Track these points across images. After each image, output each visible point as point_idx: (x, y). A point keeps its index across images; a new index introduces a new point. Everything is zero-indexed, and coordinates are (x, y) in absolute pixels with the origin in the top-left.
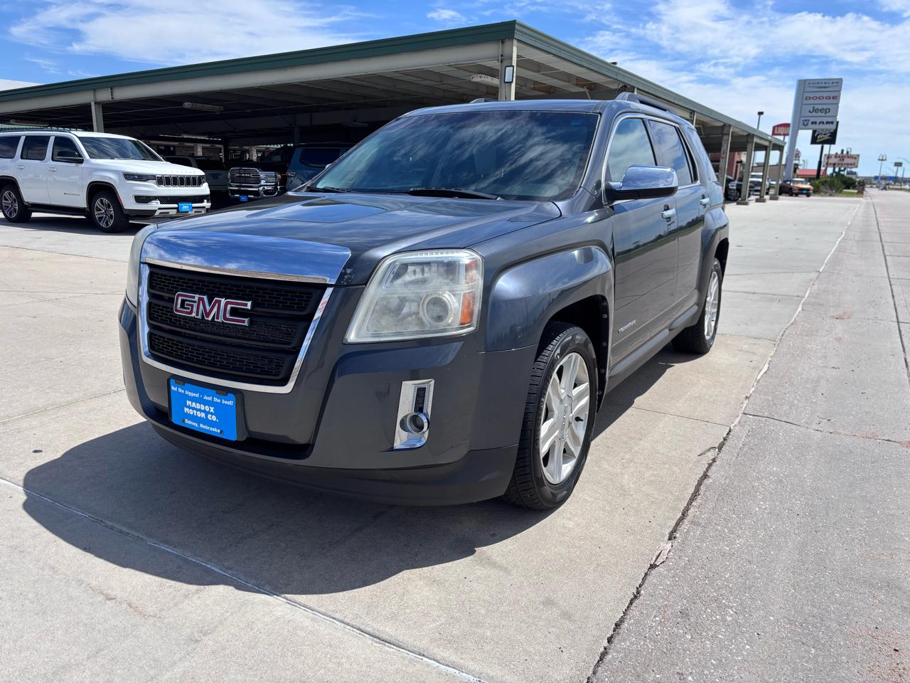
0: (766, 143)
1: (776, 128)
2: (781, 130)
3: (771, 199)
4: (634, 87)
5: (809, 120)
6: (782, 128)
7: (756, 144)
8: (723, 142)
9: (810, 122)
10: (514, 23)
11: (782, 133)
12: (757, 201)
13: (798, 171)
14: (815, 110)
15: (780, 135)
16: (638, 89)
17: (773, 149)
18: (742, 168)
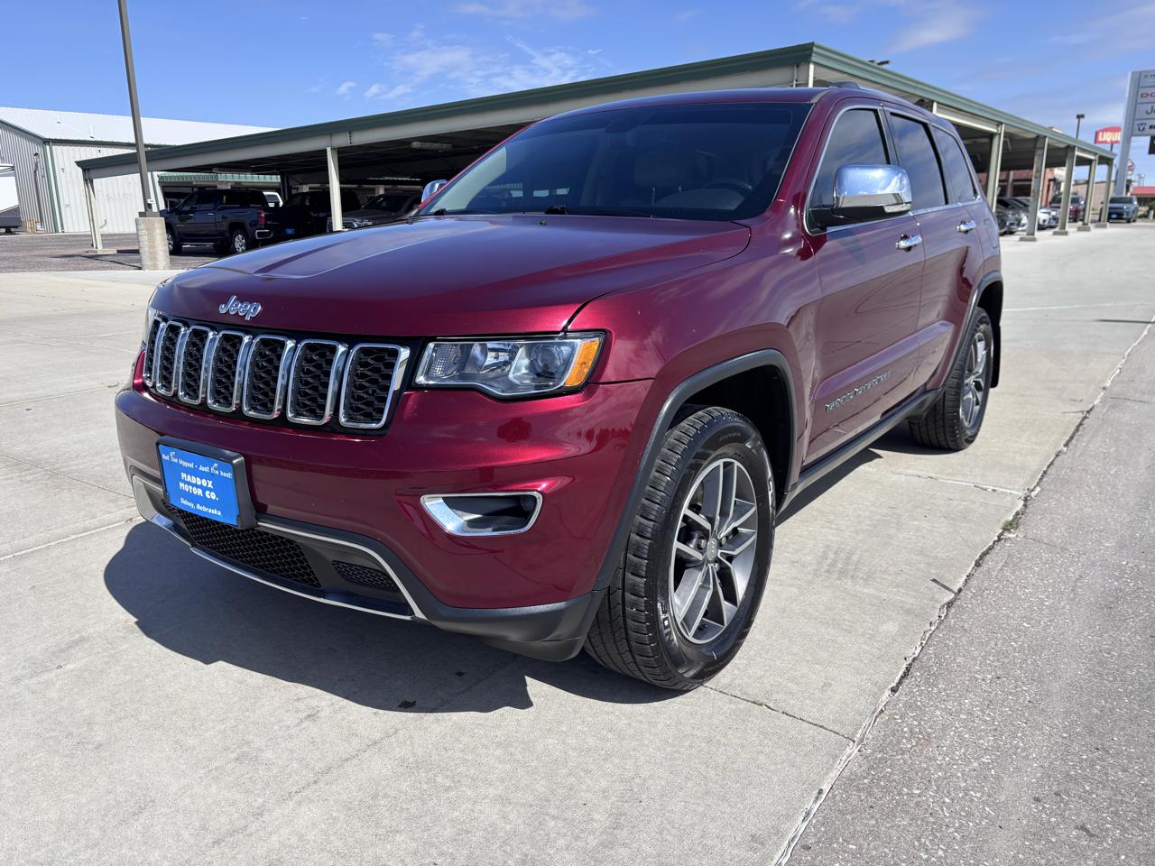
0: (1092, 157)
1: (1101, 134)
2: (1109, 137)
3: (1096, 227)
4: (933, 101)
5: (1146, 124)
6: (1108, 133)
7: (1078, 157)
8: (1036, 159)
9: (1147, 127)
11: (1109, 140)
12: (1079, 229)
13: (1131, 189)
14: (1153, 111)
15: (1107, 142)
16: (938, 103)
17: (1099, 164)
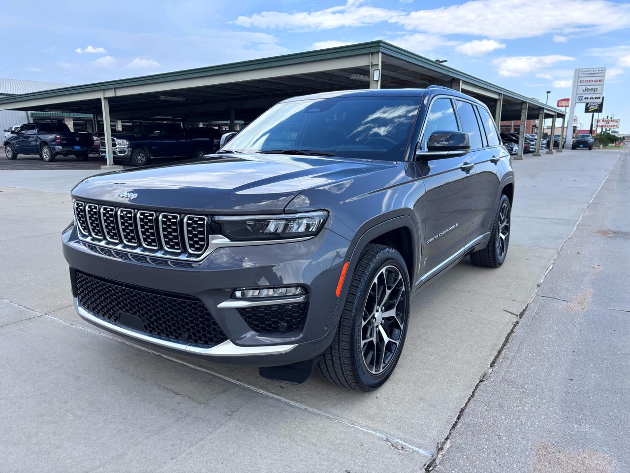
0: (553, 114)
2: (564, 103)
3: (557, 152)
4: (460, 80)
8: (522, 114)
9: (584, 98)
10: (380, 42)
12: (547, 153)
13: (576, 132)
14: (587, 90)
15: (563, 106)
16: (462, 81)
17: (558, 117)
18: (536, 129)
